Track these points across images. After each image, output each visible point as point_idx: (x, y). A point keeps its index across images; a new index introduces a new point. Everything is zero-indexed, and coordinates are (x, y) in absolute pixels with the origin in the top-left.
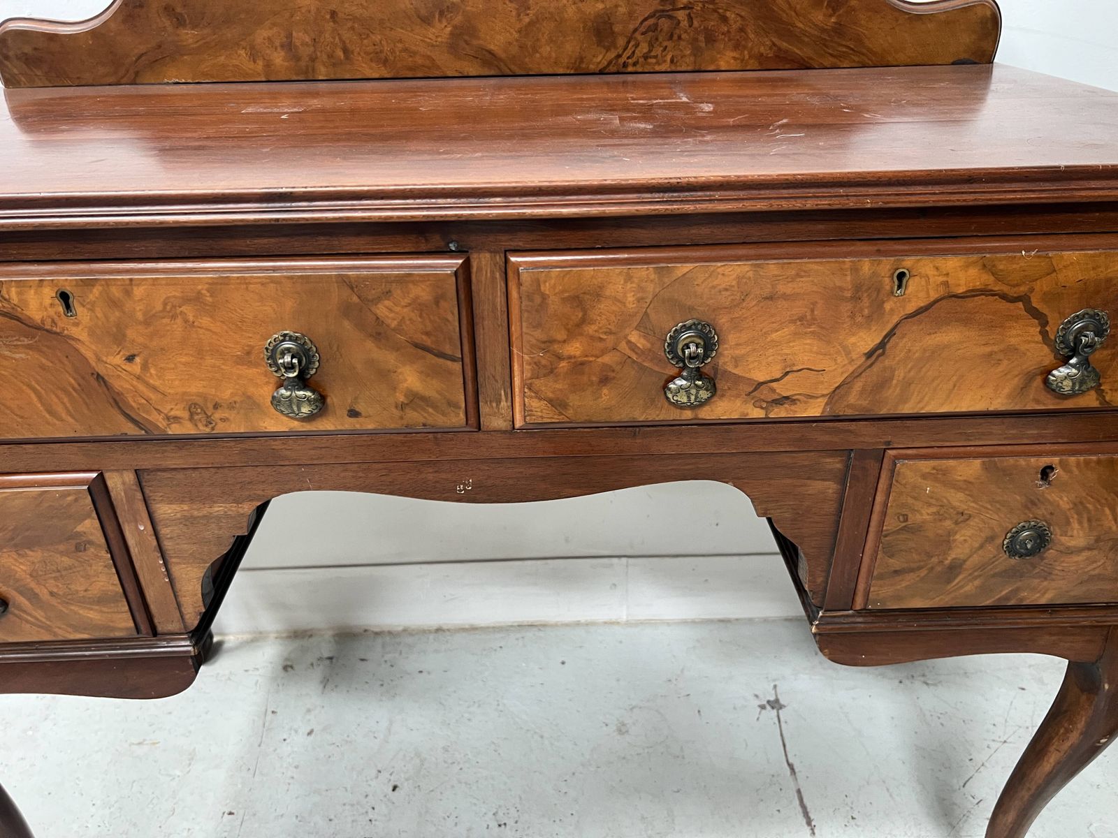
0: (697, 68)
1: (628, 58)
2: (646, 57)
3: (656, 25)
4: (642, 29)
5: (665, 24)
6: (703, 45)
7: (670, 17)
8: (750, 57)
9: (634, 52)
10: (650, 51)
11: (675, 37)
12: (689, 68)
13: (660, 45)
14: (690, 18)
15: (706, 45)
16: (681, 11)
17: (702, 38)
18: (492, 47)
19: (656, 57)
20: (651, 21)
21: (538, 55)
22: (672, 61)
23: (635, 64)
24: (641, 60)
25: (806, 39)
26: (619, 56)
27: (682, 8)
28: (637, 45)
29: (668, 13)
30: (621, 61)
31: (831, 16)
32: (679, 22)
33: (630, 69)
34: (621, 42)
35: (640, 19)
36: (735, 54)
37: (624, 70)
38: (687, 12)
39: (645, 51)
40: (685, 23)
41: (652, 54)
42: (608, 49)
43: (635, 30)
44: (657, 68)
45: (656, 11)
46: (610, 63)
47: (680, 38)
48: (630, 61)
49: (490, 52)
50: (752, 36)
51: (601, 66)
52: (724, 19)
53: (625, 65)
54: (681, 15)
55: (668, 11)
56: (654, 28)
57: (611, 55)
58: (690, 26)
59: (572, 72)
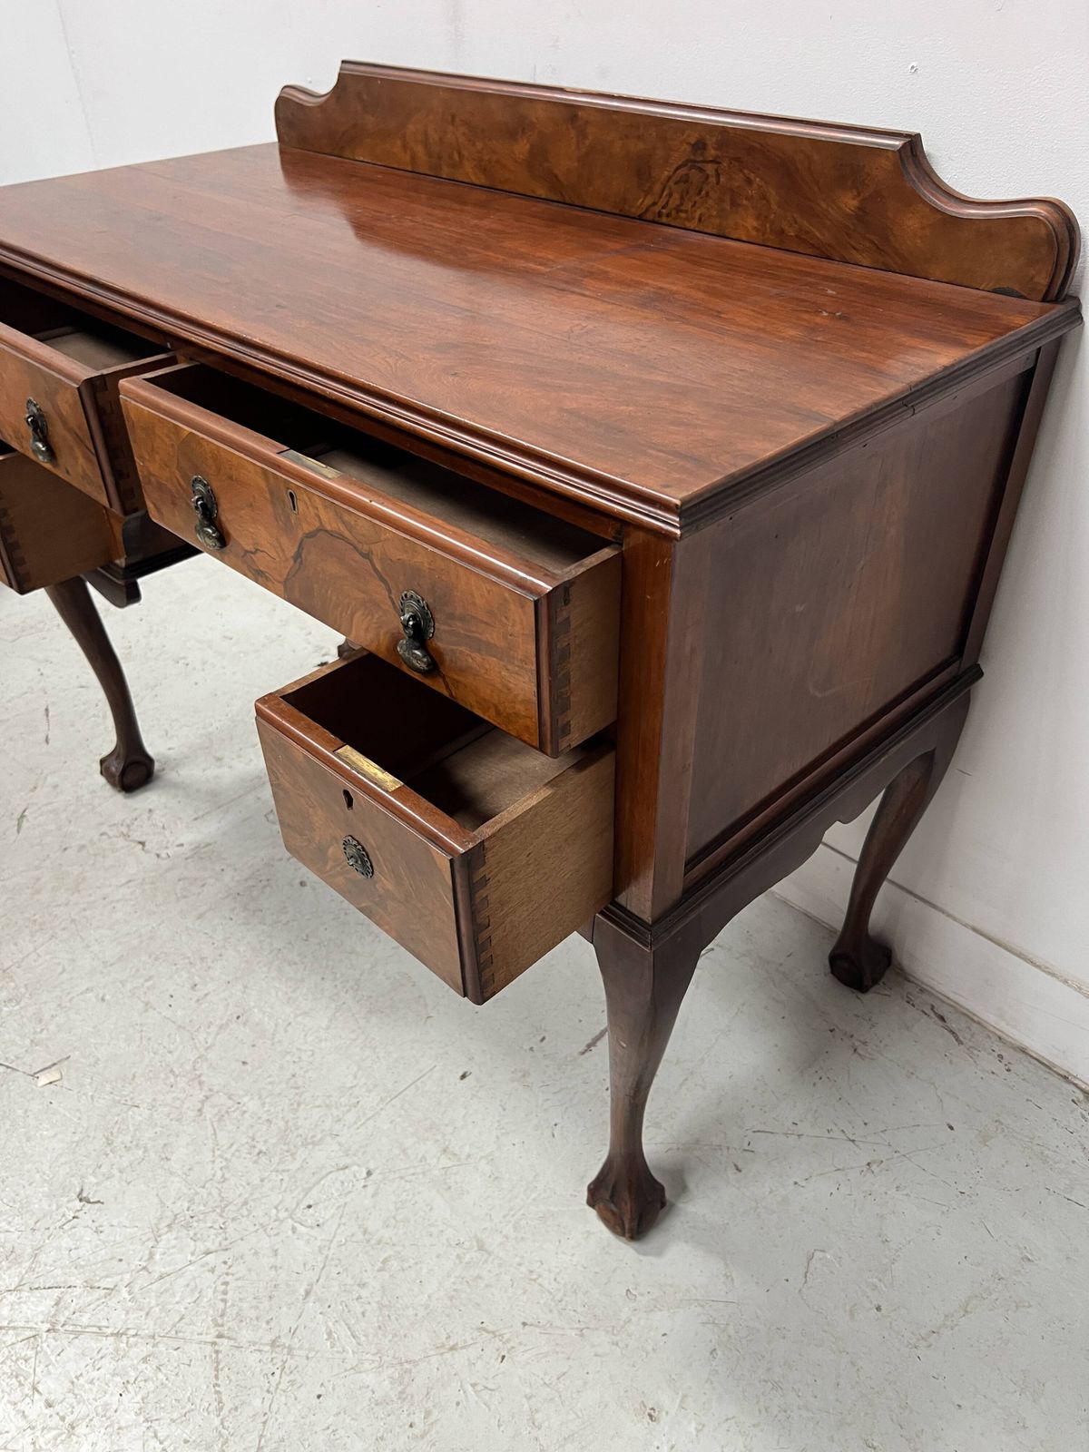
0: (721, 233)
1: (663, 208)
2: (678, 210)
3: (687, 175)
4: (675, 178)
5: (695, 176)
6: (729, 208)
7: (701, 170)
8: (771, 230)
9: (667, 203)
10: (682, 204)
11: (703, 193)
12: (714, 232)
13: (690, 200)
14: (718, 175)
15: (731, 208)
16: (710, 165)
17: (727, 198)
18: (557, 172)
19: (686, 212)
20: (683, 171)
21: (591, 189)
22: (700, 220)
23: (668, 215)
24: (673, 212)
25: (828, 223)
26: (655, 204)
27: (711, 162)
28: (670, 195)
29: (699, 165)
30: (657, 208)
31: (854, 199)
32: (707, 177)
33: (664, 220)
34: (657, 188)
35: (675, 166)
36: (755, 224)
37: (657, 219)
38: (716, 166)
39: (678, 202)
40: (713, 180)
41: (683, 208)
42: (647, 194)
43: (669, 178)
44: (688, 225)
45: (687, 161)
46: (647, 209)
47: (707, 193)
48: (664, 211)
49: (556, 176)
50: (774, 207)
51: (639, 213)
52: (749, 182)
53: (660, 214)
54: (710, 169)
55: (699, 162)
56: (685, 180)
57: (649, 201)
58: (718, 183)
59: (617, 212)
